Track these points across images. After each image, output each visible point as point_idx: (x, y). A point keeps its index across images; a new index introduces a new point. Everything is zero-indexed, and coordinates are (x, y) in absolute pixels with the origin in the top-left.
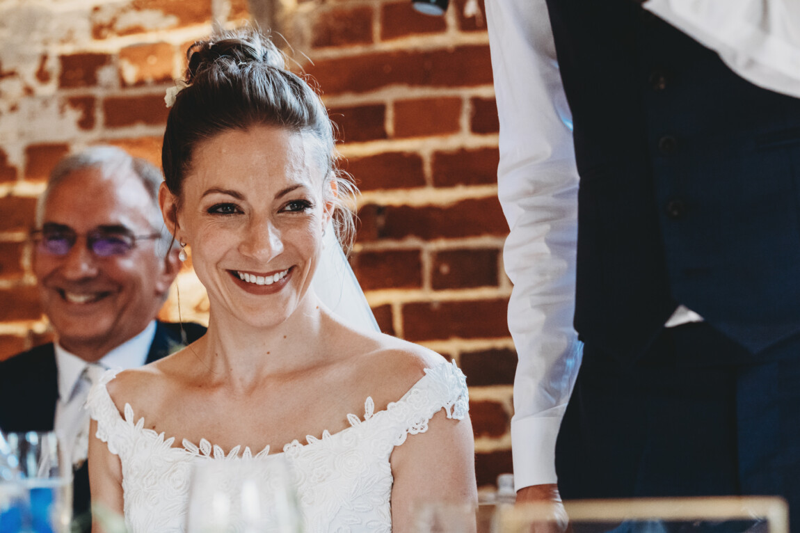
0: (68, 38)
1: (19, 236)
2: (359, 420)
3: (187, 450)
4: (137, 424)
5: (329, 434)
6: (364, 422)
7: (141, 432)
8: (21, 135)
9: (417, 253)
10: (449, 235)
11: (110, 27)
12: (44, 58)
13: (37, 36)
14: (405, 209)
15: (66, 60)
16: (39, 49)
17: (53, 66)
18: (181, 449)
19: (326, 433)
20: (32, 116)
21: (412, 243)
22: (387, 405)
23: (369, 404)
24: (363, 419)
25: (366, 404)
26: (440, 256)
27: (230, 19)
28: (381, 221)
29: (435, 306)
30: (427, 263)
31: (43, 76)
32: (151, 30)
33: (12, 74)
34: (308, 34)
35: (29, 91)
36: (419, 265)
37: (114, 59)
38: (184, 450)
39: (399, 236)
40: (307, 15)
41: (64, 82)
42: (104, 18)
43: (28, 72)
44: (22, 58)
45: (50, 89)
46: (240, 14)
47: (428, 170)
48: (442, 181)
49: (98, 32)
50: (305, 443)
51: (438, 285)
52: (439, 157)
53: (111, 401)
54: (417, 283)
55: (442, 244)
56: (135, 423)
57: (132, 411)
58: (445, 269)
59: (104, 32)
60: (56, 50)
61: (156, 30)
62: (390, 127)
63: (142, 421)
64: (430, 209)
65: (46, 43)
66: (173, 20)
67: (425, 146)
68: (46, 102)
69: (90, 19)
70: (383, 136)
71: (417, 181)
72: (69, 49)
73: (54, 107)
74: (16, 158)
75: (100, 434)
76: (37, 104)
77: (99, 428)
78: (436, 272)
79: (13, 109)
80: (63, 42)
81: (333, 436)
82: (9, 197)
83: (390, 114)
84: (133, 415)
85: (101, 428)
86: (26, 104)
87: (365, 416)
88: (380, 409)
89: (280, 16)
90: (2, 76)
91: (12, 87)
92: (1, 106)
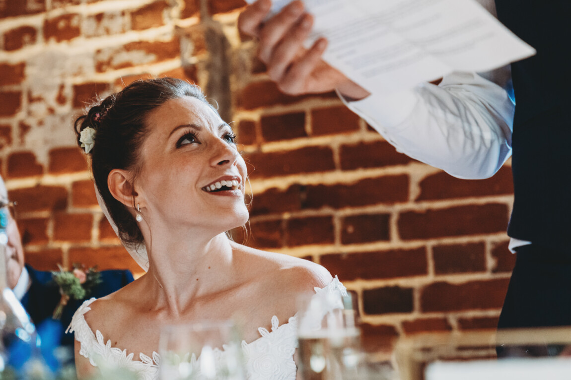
0: (79, 72)
1: (44, 214)
2: (268, 332)
3: (144, 362)
4: (107, 344)
5: (246, 344)
6: (271, 332)
7: (110, 351)
8: (46, 142)
9: (330, 218)
10: (353, 205)
11: (109, 63)
12: (62, 87)
13: (57, 72)
14: (321, 187)
15: (78, 89)
16: (58, 81)
17: (69, 92)
18: (140, 362)
19: (243, 343)
20: (54, 128)
21: (326, 211)
22: (288, 320)
23: (275, 321)
24: (270, 331)
25: (272, 320)
26: (347, 220)
27: (194, 54)
28: (303, 196)
29: (344, 257)
30: (338, 226)
31: (61, 100)
32: (138, 65)
33: (39, 99)
34: (249, 64)
35: (51, 111)
36: (331, 228)
37: (112, 87)
38: (142, 362)
39: (317, 206)
40: (248, 51)
41: (77, 104)
42: (104, 57)
43: (51, 97)
44: (47, 88)
45: (66, 109)
46: (200, 52)
47: (337, 158)
48: (347, 166)
49: (100, 67)
51: (346, 241)
52: (345, 148)
53: (89, 327)
54: (330, 240)
55: (348, 211)
56: (105, 343)
57: (102, 335)
58: (350, 229)
59: (104, 67)
60: (70, 81)
61: (141, 64)
62: (309, 128)
63: (109, 342)
64: (339, 186)
65: (63, 76)
66: (152, 57)
67: (334, 141)
68: (63, 118)
69: (94, 58)
70: (304, 135)
71: (329, 167)
72: (79, 80)
73: (69, 124)
74: (43, 158)
75: (83, 352)
76: (57, 120)
77: (81, 347)
78: (344, 232)
79: (41, 123)
80: (75, 75)
81: (249, 344)
82: (38, 187)
83: (309, 119)
84: (103, 338)
85: (83, 347)
86: (49, 120)
87: (272, 329)
88: (283, 323)
89: (229, 52)
90: (31, 100)
91: (39, 109)
92: (31, 121)
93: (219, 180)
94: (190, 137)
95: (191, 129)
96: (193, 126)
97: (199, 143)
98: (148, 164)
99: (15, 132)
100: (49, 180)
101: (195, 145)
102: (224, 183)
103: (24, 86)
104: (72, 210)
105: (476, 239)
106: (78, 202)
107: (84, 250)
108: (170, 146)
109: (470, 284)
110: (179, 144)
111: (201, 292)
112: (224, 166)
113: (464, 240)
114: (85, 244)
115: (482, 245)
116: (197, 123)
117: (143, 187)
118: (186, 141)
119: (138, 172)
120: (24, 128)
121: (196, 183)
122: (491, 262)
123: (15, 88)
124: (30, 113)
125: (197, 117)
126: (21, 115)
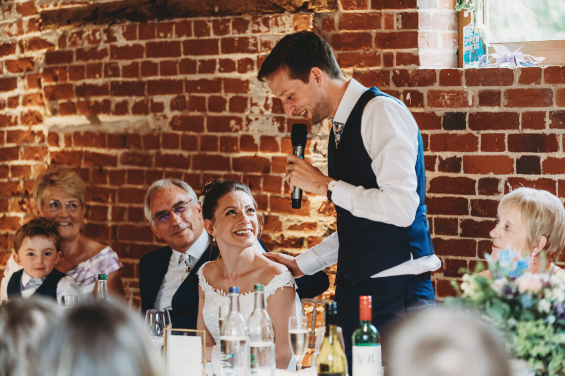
1: (259, 174)
8: (259, 131)
12: (267, 99)
15: (274, 101)
16: (265, 95)
17: (270, 102)
19: (250, 292)
20: (263, 123)
31: (266, 107)
33: (256, 104)
35: (262, 112)
41: (274, 111)
43: (262, 103)
44: (259, 98)
45: (268, 113)
50: (244, 295)
68: (267, 118)
73: (270, 119)
74: (257, 141)
76: (265, 118)
79: (257, 119)
82: (256, 156)
86: (261, 118)
90: (252, 105)
91: (256, 110)
92: (252, 117)
93: (241, 230)
94: (233, 211)
95: (233, 209)
96: (233, 207)
97: (236, 213)
98: (217, 219)
99: (244, 123)
100: (260, 154)
101: (234, 215)
102: (243, 232)
103: (248, 95)
104: (272, 174)
105: (454, 217)
106: (275, 170)
107: (277, 197)
108: (224, 215)
109: (451, 240)
110: (228, 214)
111: (240, 272)
112: (243, 225)
113: (448, 217)
114: (278, 195)
115: (456, 220)
116: (235, 205)
117: (216, 227)
118: (230, 213)
119: (214, 221)
120: (249, 121)
121: (231, 230)
122: (460, 230)
123: (244, 95)
124: (251, 112)
125: (236, 202)
126: (247, 113)
